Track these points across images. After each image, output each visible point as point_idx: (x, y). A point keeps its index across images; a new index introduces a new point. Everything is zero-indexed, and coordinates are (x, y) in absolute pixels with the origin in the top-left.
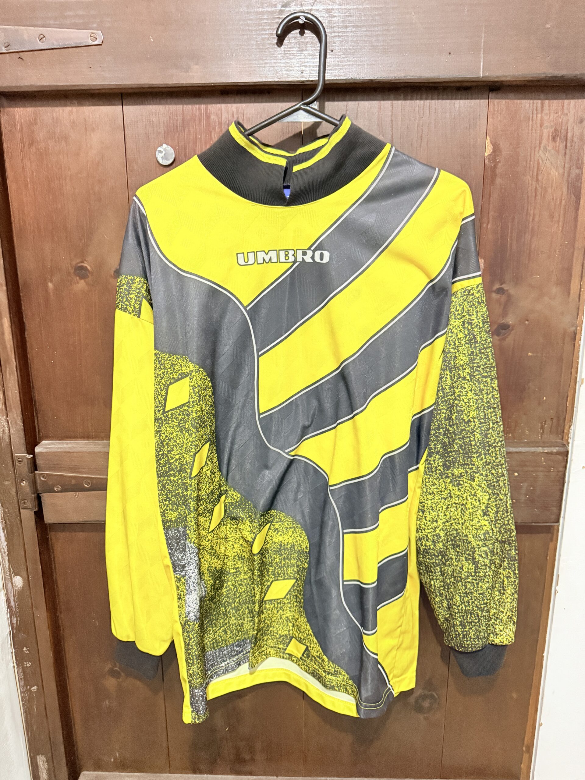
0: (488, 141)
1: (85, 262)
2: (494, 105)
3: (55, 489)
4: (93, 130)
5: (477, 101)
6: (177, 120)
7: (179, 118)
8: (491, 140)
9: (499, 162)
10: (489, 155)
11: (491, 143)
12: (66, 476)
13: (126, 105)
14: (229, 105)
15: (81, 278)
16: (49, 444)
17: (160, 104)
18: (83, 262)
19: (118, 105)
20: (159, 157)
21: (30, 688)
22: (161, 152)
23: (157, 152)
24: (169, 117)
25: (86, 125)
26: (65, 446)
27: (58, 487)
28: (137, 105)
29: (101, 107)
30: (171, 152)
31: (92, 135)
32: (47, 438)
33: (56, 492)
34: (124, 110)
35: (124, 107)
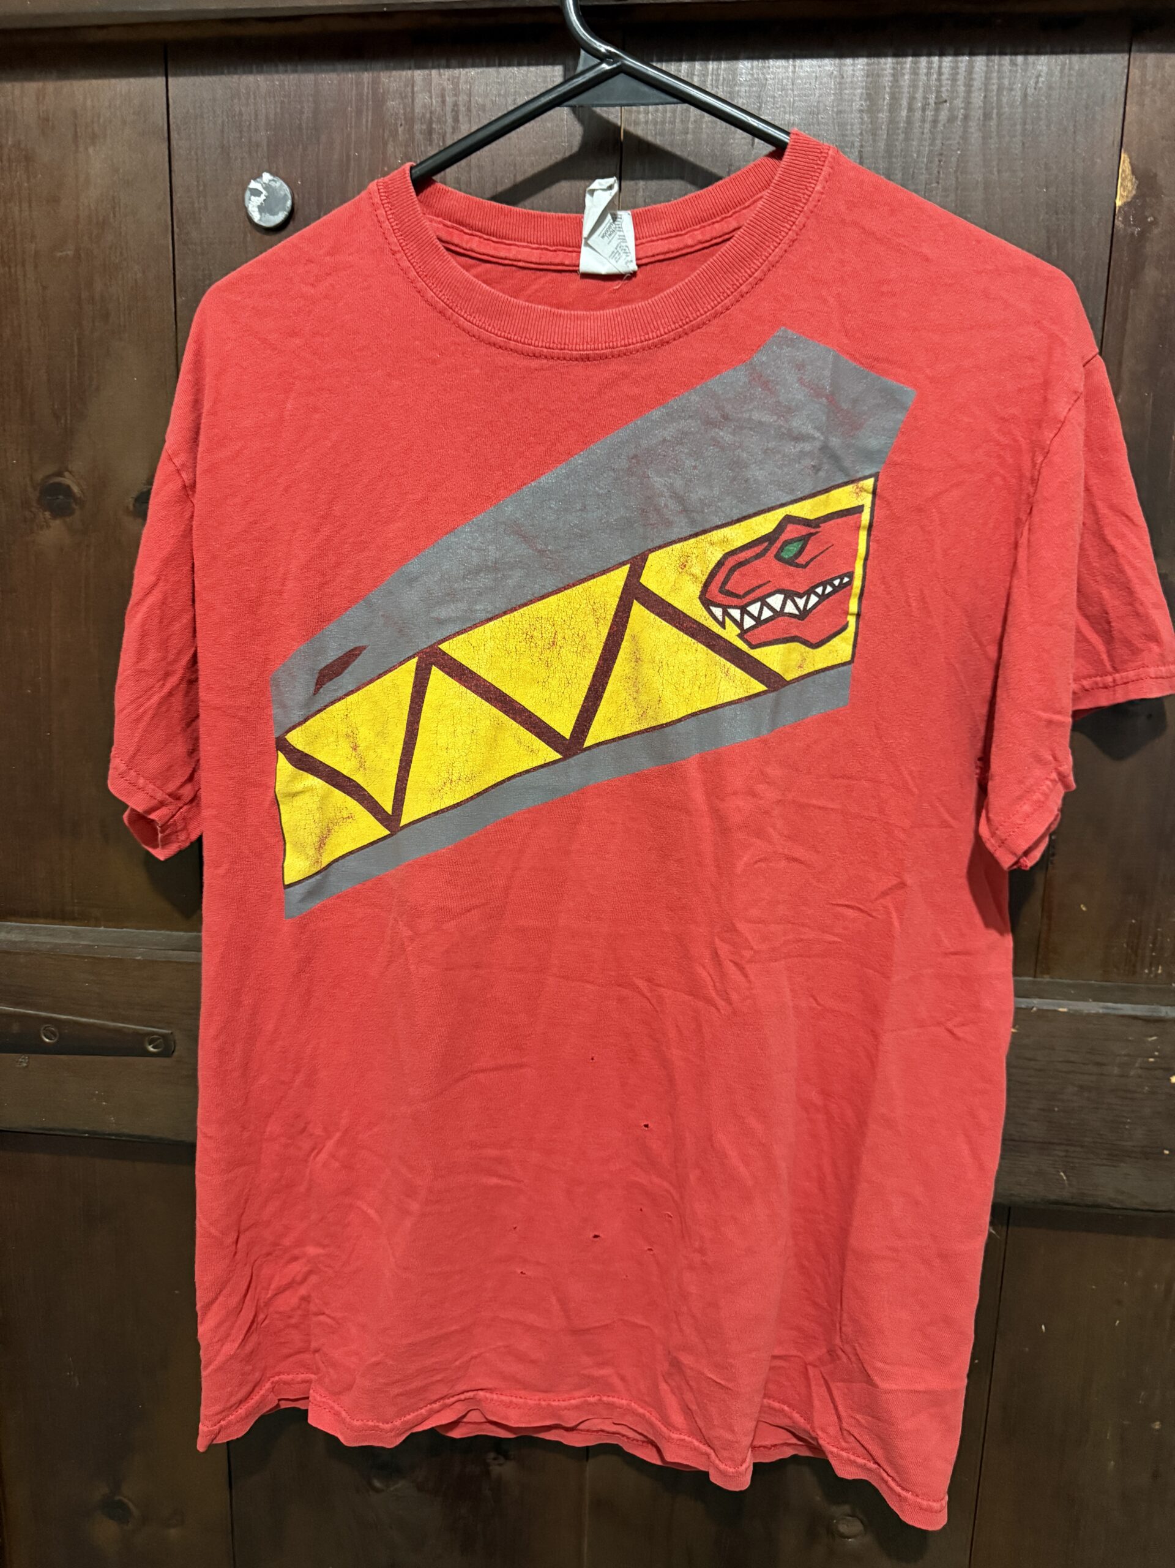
0: (1125, 165)
1: (66, 474)
2: (1145, 66)
4: (94, 138)
5: (1096, 58)
6: (302, 112)
7: (305, 105)
8: (1132, 163)
9: (1155, 223)
10: (1126, 204)
11: (1133, 172)
13: (175, 75)
14: (434, 72)
15: (55, 516)
17: (260, 72)
18: (60, 474)
19: (154, 74)
20: (253, 205)
22: (256, 193)
23: (248, 193)
24: (282, 102)
25: (76, 125)
28: (203, 74)
29: (113, 81)
30: (282, 194)
31: (91, 150)
34: (170, 88)
35: (170, 80)
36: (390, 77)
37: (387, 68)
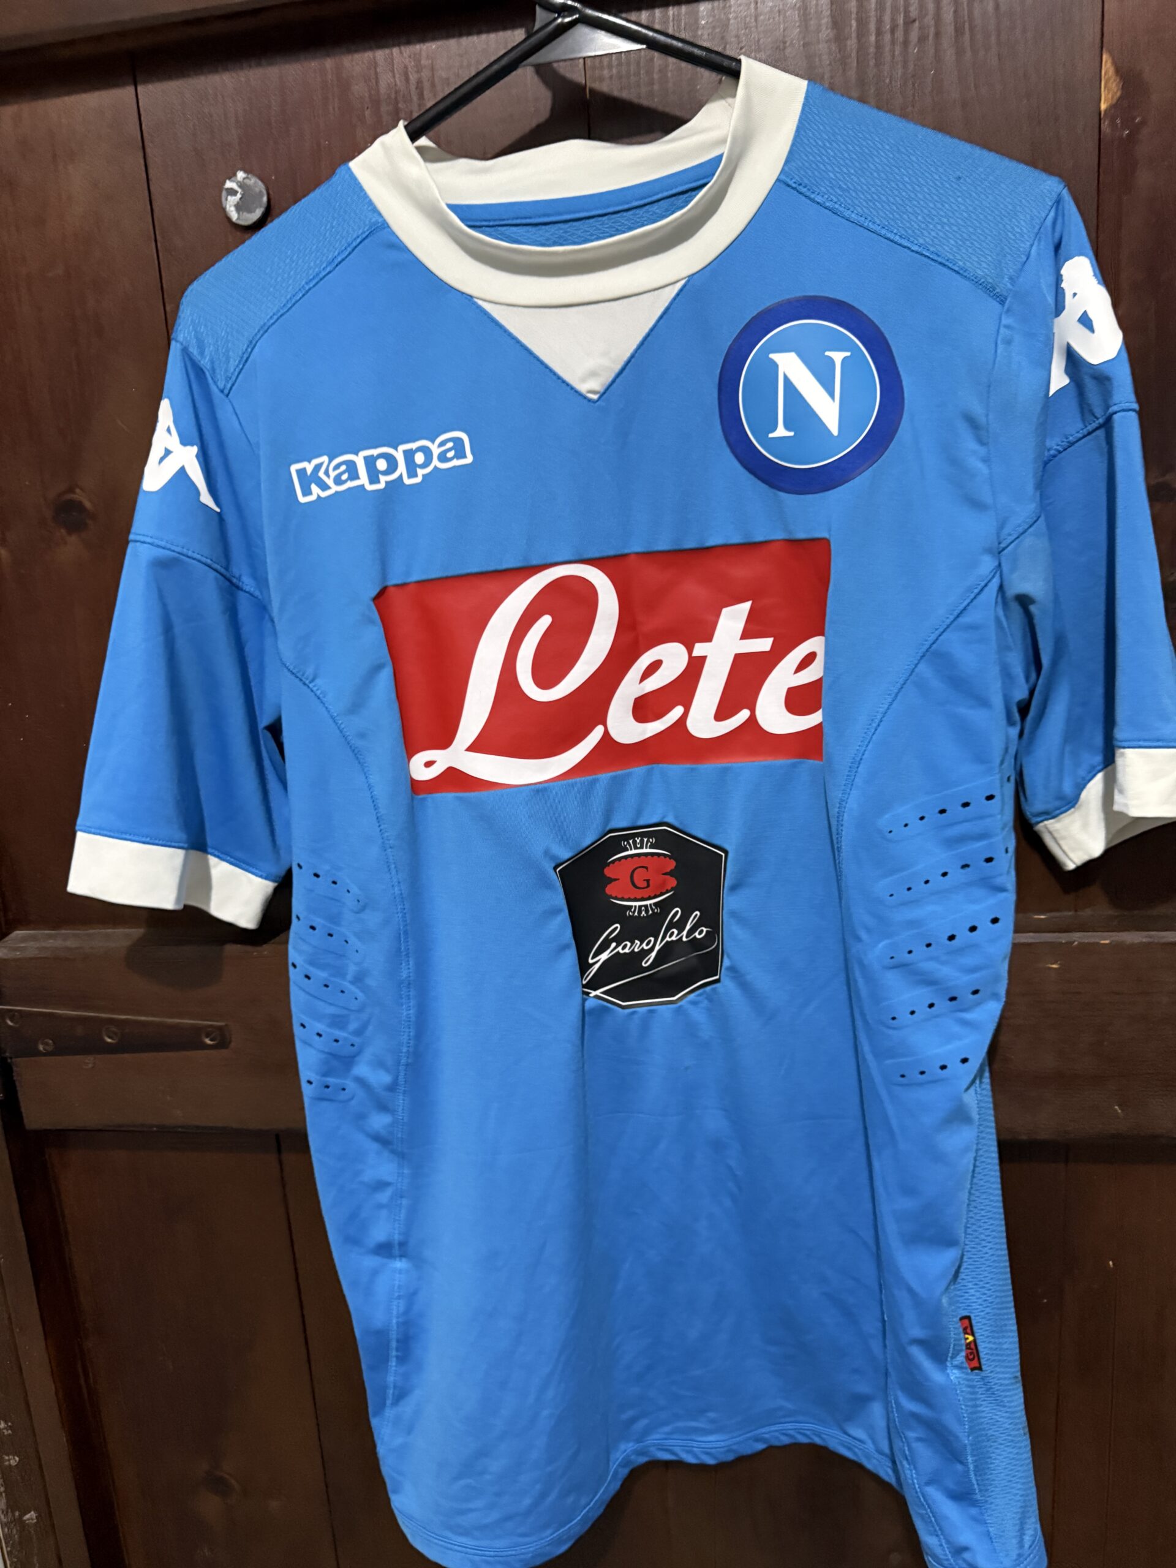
0: (1108, 66)
1: (78, 491)
3: (41, 1048)
4: (72, 155)
6: (269, 107)
7: (272, 99)
8: (1114, 63)
9: (1143, 123)
10: (1112, 107)
11: (1118, 71)
12: (60, 1016)
13: (145, 82)
14: (395, 50)
15: (70, 533)
16: (24, 939)
17: (226, 69)
18: (71, 490)
19: (123, 85)
20: (230, 204)
21: (21, 1516)
22: (232, 192)
23: (224, 193)
24: (250, 99)
25: (53, 145)
26: (58, 943)
27: (47, 1044)
28: (170, 77)
29: (85, 96)
30: (257, 190)
31: (70, 168)
32: (22, 922)
33: (45, 1055)
34: (140, 97)
35: (140, 88)
36: (352, 61)
37: (349, 52)
